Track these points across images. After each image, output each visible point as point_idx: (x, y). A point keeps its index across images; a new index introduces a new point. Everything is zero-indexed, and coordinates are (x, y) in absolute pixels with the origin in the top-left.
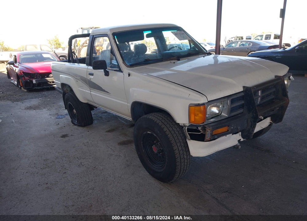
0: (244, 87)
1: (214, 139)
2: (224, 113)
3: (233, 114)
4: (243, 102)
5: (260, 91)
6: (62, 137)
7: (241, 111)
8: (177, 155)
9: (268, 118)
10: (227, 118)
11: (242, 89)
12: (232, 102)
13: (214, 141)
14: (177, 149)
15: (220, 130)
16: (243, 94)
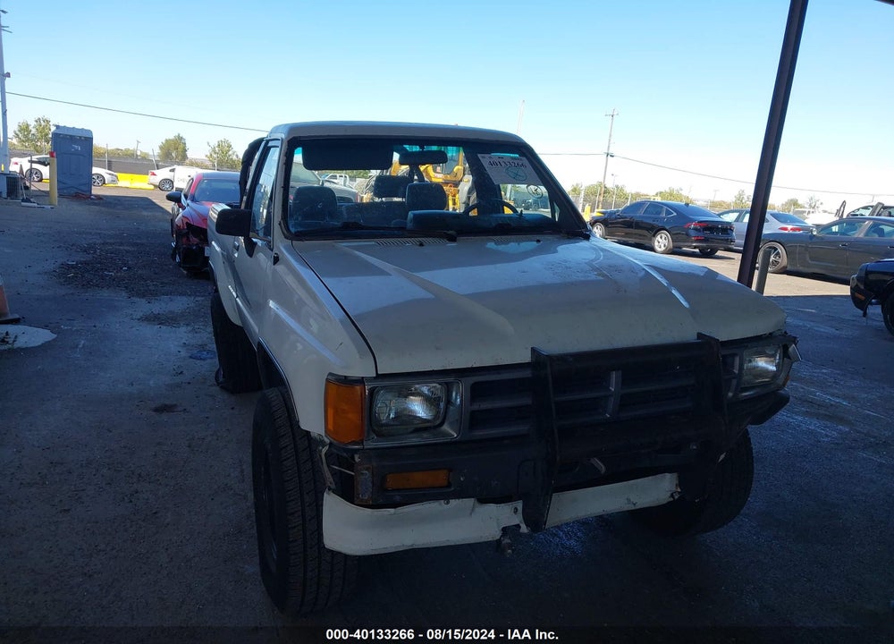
0: (533, 350)
1: (395, 506)
2: (451, 425)
3: (479, 433)
4: (526, 401)
5: (614, 375)
6: (156, 410)
7: (522, 428)
8: (296, 530)
9: (668, 475)
10: (454, 443)
11: (526, 357)
12: (477, 392)
13: (392, 510)
14: (300, 513)
15: (419, 478)
16: (528, 373)
